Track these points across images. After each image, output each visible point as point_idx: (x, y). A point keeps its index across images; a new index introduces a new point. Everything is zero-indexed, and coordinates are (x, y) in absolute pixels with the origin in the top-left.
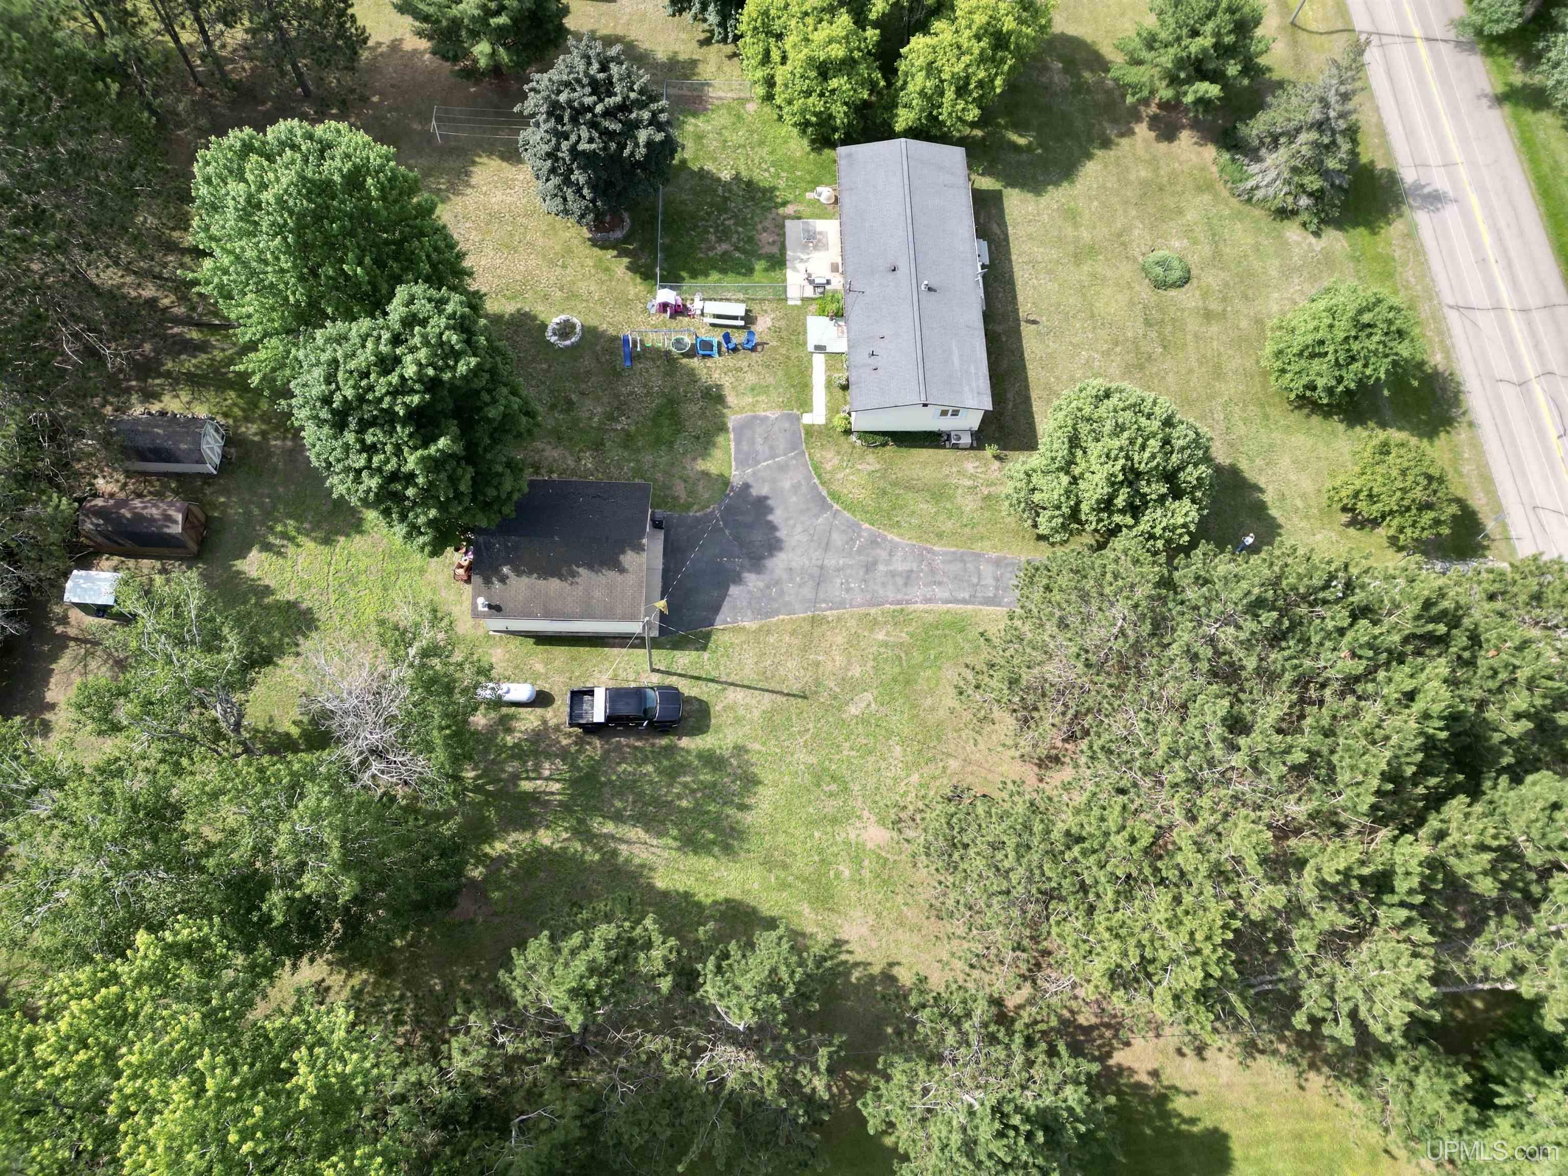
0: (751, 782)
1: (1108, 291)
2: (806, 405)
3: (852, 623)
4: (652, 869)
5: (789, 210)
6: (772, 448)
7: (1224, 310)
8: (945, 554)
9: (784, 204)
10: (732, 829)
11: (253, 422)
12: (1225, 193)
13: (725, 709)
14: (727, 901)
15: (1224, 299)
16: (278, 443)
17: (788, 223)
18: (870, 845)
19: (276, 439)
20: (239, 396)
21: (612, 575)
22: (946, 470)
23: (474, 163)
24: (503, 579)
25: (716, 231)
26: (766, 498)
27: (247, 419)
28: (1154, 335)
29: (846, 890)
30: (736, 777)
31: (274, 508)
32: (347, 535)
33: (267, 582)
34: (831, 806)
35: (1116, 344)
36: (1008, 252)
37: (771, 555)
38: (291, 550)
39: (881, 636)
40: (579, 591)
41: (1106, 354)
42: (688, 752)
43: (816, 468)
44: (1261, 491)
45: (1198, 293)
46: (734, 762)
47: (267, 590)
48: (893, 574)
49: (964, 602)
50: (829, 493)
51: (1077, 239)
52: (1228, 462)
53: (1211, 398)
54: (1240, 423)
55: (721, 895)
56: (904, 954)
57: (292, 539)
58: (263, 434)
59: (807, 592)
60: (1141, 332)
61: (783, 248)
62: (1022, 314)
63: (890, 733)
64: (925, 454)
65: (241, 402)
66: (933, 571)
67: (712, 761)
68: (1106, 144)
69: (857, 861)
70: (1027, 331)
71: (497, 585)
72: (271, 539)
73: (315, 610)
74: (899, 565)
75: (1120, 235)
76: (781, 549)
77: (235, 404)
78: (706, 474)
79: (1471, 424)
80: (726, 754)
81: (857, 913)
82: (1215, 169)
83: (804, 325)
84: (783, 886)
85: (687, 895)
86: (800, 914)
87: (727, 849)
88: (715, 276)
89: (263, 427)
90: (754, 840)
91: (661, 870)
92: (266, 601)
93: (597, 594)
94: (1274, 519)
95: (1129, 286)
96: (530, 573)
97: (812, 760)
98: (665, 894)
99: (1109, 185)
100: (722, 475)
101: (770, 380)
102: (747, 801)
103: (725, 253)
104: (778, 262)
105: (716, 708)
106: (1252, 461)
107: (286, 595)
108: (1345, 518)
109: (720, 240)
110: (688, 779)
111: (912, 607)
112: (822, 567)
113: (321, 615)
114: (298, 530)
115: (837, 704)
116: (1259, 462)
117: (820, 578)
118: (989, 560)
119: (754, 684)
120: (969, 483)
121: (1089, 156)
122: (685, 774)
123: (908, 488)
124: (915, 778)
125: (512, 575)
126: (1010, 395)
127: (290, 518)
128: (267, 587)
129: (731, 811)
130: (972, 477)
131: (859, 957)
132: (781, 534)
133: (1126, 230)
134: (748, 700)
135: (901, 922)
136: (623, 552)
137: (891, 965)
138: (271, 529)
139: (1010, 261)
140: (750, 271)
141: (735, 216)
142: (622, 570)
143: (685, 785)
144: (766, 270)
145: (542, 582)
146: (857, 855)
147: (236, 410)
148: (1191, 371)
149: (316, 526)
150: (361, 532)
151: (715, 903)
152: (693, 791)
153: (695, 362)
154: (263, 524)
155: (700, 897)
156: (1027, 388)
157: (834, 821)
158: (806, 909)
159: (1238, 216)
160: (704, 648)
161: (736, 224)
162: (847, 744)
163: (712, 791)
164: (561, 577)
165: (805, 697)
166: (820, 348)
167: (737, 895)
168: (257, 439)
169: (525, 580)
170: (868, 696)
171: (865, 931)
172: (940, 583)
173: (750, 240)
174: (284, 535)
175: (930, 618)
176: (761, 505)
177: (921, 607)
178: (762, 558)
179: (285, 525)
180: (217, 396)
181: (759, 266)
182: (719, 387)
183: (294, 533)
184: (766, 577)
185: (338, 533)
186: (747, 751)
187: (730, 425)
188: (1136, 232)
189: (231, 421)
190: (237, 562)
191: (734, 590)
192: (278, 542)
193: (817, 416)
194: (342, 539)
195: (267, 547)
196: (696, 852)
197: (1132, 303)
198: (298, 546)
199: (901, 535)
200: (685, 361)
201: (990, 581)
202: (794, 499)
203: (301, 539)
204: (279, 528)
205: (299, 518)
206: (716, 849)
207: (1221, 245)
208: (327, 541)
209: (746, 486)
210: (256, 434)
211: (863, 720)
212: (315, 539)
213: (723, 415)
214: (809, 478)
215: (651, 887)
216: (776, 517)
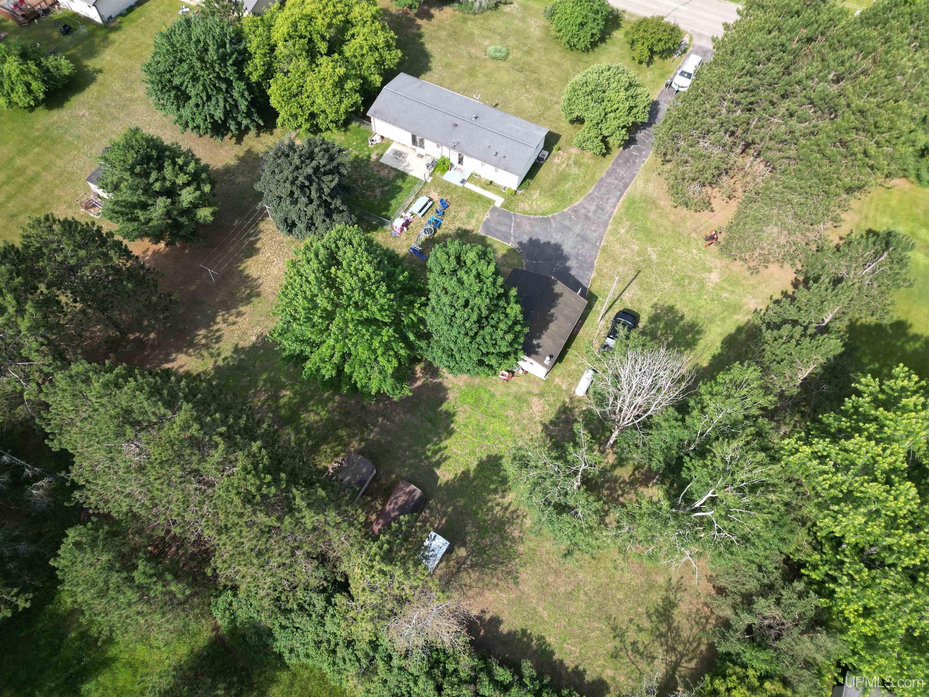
0: (671, 309)
1: (497, 75)
2: (490, 202)
3: (611, 238)
4: (697, 364)
5: (374, 157)
6: (506, 225)
7: (529, 47)
8: (595, 190)
9: (369, 157)
10: (690, 326)
11: (351, 442)
12: (472, 17)
13: (631, 303)
14: (722, 343)
15: (524, 44)
16: (372, 435)
17: (382, 161)
18: (718, 281)
19: (369, 435)
20: (328, 443)
21: (560, 300)
22: (554, 169)
23: (242, 271)
24: (539, 346)
25: (366, 190)
26: (531, 239)
27: (347, 445)
28: (527, 73)
29: (733, 298)
30: (666, 314)
31: (416, 451)
32: (452, 422)
33: (460, 472)
34: (694, 286)
35: (524, 86)
37: (562, 251)
38: (446, 452)
39: (623, 231)
40: (561, 318)
41: (527, 91)
42: (646, 326)
43: (526, 213)
45: (515, 50)
46: (659, 311)
47: (465, 474)
48: (595, 212)
49: (621, 195)
50: (542, 214)
51: (463, 70)
53: (568, 73)
55: (719, 344)
56: (768, 292)
57: (440, 449)
58: (362, 440)
59: (588, 246)
60: (523, 76)
61: (395, 170)
63: (670, 250)
64: (542, 173)
65: (332, 444)
66: (601, 198)
67: (655, 319)
68: (420, 36)
69: (723, 289)
71: (540, 350)
72: (434, 460)
73: (490, 453)
74: (593, 208)
75: (471, 57)
76: (560, 246)
77: (332, 448)
78: (504, 256)
79: (624, 11)
80: (654, 312)
81: (745, 300)
82: (457, 13)
83: (446, 182)
84: (723, 320)
85: (714, 357)
86: (738, 320)
87: (699, 332)
88: (393, 202)
89: (357, 438)
90: (699, 320)
91: (698, 361)
92: (471, 476)
93: (566, 312)
95: (498, 67)
96: (542, 333)
97: (670, 283)
98: (710, 365)
99: (442, 46)
100: (509, 250)
101: (469, 208)
102: (680, 315)
103: (382, 193)
104: (403, 175)
105: (629, 306)
107: (473, 465)
108: (644, 65)
109: (373, 191)
110: (659, 332)
111: (615, 214)
112: (578, 235)
113: (494, 451)
114: (436, 444)
115: (648, 262)
117: (584, 239)
118: (605, 177)
119: (624, 287)
120: (564, 165)
121: (422, 44)
122: (656, 332)
123: (555, 186)
124: (695, 251)
125: (539, 341)
127: (426, 445)
128: (463, 473)
129: (681, 323)
130: (562, 163)
131: (764, 308)
132: (553, 242)
133: (469, 53)
134: (631, 293)
135: (754, 287)
136: (553, 289)
137: (771, 298)
138: (427, 457)
140: (400, 188)
141: (363, 179)
142: (561, 295)
143: (662, 335)
144: (404, 181)
145: (549, 331)
146: (719, 287)
147: (336, 449)
148: (552, 72)
149: (439, 435)
150: (454, 415)
151: (722, 347)
152: (666, 333)
153: (439, 232)
154: (422, 461)
155: (717, 352)
157: (702, 287)
158: (736, 317)
159: (487, 19)
160: (597, 298)
161: (367, 181)
162: (669, 267)
163: (670, 326)
164: (551, 321)
165: (639, 272)
166: (463, 181)
167: (721, 339)
168: (363, 444)
169: (543, 337)
170: (649, 249)
171: (754, 301)
172: (608, 199)
173: (381, 180)
174: (435, 452)
175: (623, 210)
176: (534, 243)
177: (616, 211)
178: (561, 255)
179: (429, 450)
180: (320, 456)
181: (399, 182)
182: (459, 229)
183: (437, 447)
184: (572, 258)
185: (448, 426)
186: (656, 304)
187: (483, 234)
188: (473, 51)
189: (343, 454)
190: (439, 482)
191: (573, 272)
192: (438, 457)
193: (499, 201)
194: (453, 425)
195: (438, 464)
196: (696, 345)
198: (446, 448)
199: (577, 200)
200: (436, 235)
201: (616, 182)
202: (537, 229)
203: (443, 445)
204: (429, 454)
205: (429, 441)
206: (697, 337)
207: (497, 31)
208: (451, 433)
209: (520, 243)
210: (360, 444)
211: (660, 256)
212: (446, 438)
213: (476, 235)
214: (529, 219)
215: (705, 369)
216: (543, 239)
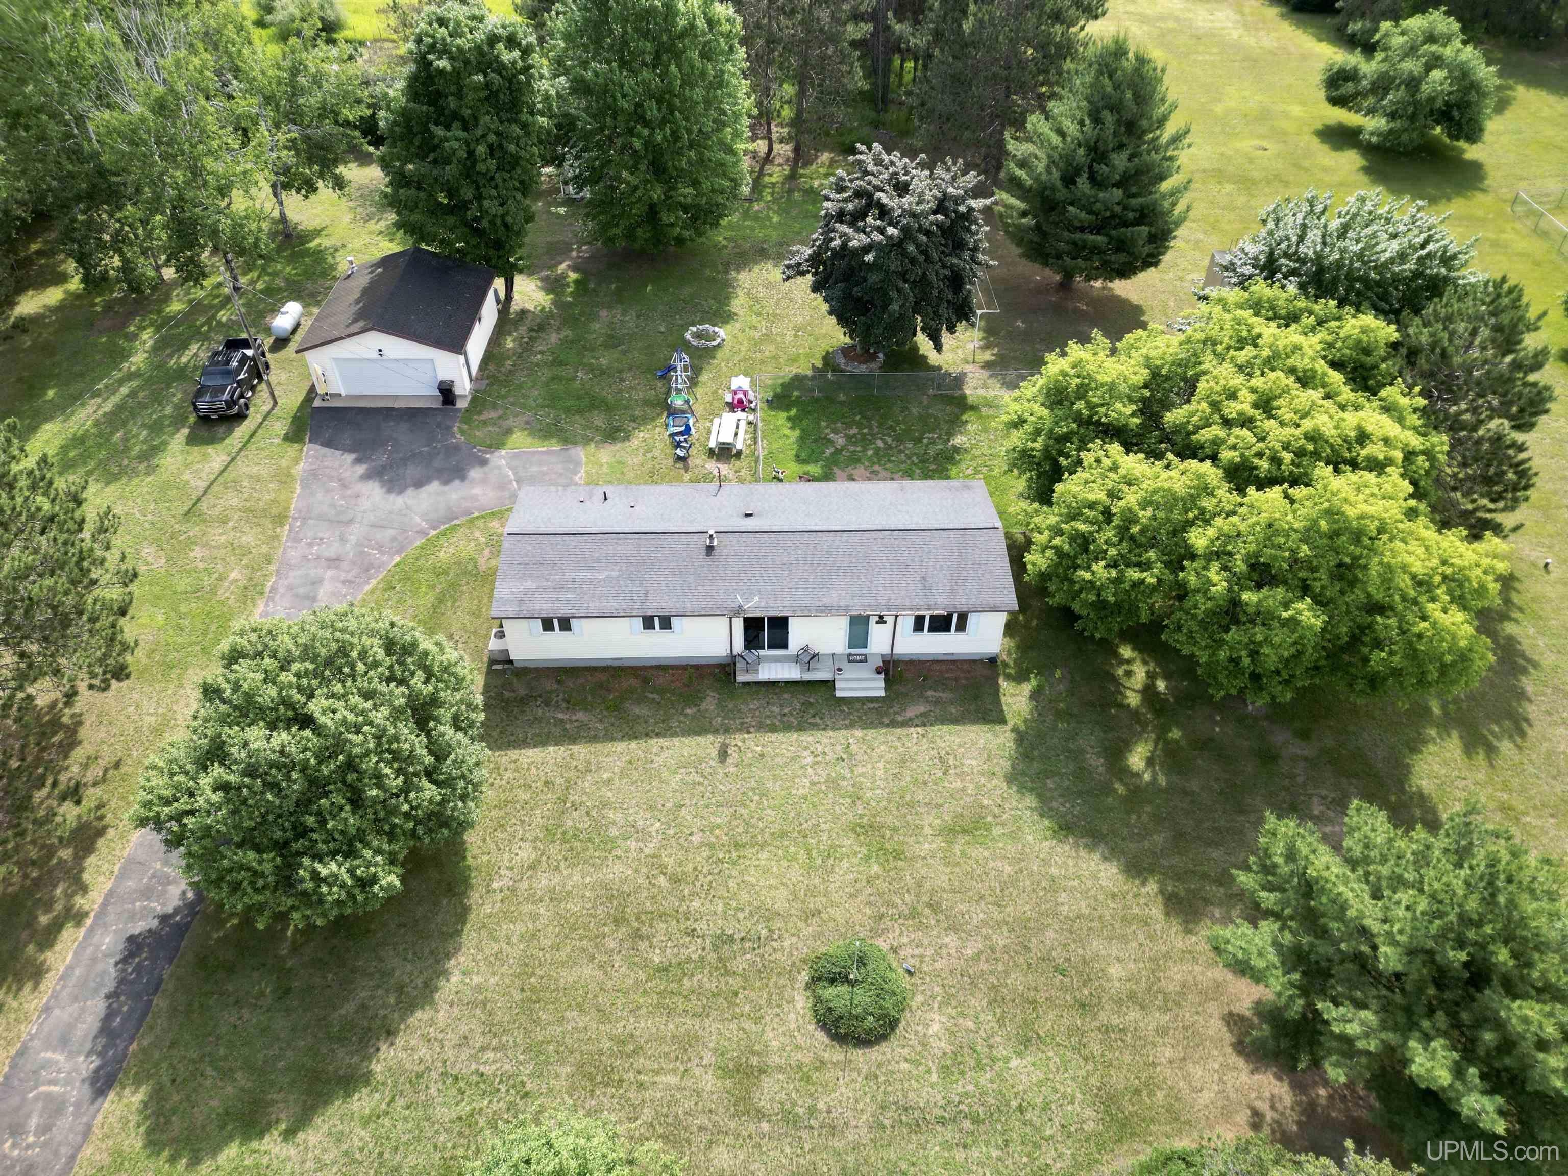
1: (795, 874)
3: (263, 549)
7: (760, 1115)
15: (789, 1118)
28: (693, 950)
35: (675, 880)
36: (868, 725)
39: (235, 574)
44: (289, 1134)
45: (805, 1058)
50: (453, 526)
51: (915, 832)
52: (377, 1068)
53: (534, 1050)
54: (464, 1109)
59: (322, 510)
60: (701, 926)
62: (737, 739)
70: (708, 744)
74: (327, 590)
75: (934, 907)
94: (215, 1151)
95: (809, 915)
99: (1063, 897)
106: (366, 1122)
109: (850, 437)
111: (262, 602)
112: (350, 521)
115: (165, 538)
116: (360, 1135)
117: (336, 521)
126: (580, 715)
133: (952, 922)
139: (851, 726)
148: (604, 1016)
156: (594, 739)
170: (160, 563)
188: (950, 941)
197: (770, 915)
199: (373, 591)
207: (948, 1133)
